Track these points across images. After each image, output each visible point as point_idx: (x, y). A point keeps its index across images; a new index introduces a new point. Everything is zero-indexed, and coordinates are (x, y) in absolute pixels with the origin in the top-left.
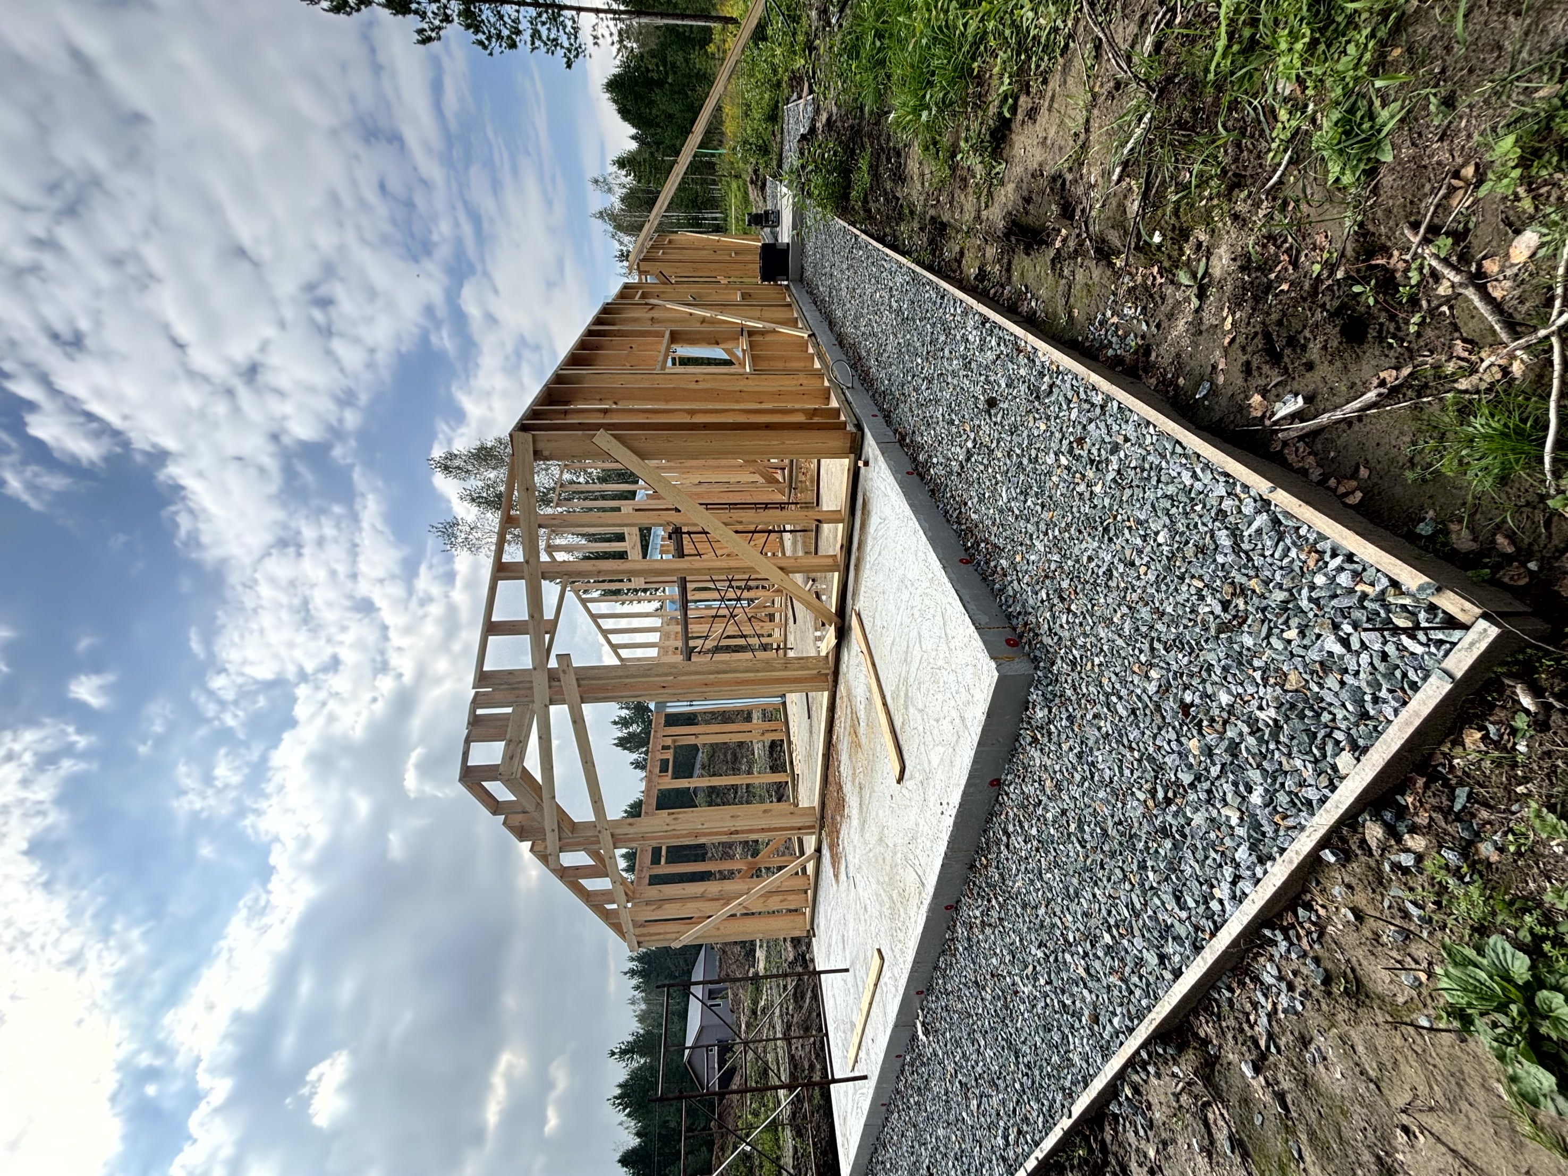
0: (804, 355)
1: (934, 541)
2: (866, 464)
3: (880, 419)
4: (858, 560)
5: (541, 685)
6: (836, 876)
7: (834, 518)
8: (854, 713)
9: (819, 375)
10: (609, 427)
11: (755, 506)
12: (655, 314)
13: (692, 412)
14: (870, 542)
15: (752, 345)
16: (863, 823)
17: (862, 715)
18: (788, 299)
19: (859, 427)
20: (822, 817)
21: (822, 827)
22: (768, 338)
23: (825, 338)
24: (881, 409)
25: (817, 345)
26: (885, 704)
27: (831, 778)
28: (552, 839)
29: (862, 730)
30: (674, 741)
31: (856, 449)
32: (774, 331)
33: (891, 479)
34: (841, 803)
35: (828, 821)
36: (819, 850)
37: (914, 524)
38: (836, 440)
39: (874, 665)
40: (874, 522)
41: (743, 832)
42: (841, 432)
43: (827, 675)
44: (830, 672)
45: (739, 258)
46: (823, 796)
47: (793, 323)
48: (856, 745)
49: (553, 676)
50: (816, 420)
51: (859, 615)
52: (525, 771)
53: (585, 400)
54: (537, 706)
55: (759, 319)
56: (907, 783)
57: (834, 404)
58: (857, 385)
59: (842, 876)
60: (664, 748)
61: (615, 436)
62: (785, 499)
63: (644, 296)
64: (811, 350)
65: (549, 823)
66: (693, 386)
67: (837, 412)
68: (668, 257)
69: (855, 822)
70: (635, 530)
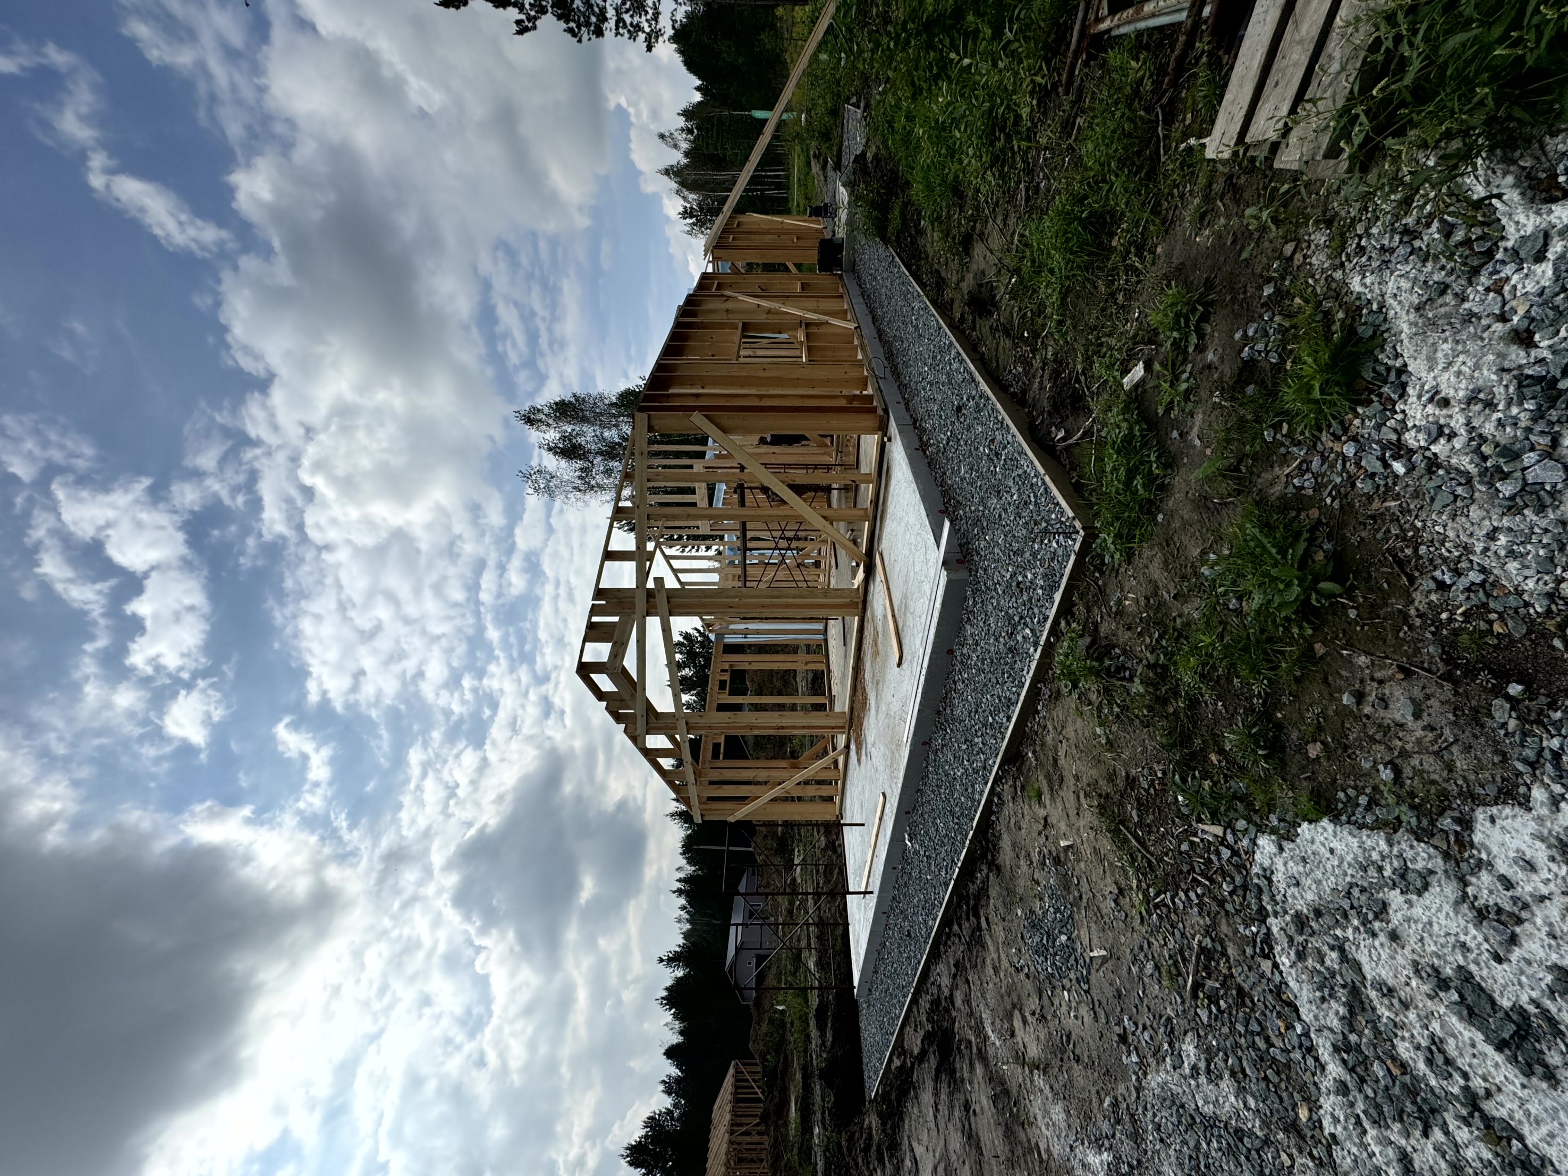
0: (849, 345)
1: (924, 498)
2: (890, 440)
3: (902, 406)
4: (883, 512)
5: (641, 602)
6: (859, 760)
7: (867, 479)
8: (875, 629)
9: (860, 364)
10: (701, 409)
11: (806, 466)
12: (729, 305)
13: (760, 397)
14: (890, 498)
15: (808, 336)
16: (877, 711)
17: (880, 629)
18: (841, 290)
19: (886, 411)
20: (851, 719)
21: (850, 727)
22: (823, 330)
23: (869, 330)
24: (904, 398)
25: (861, 337)
26: (893, 616)
27: (859, 686)
28: (641, 724)
29: (880, 640)
30: (731, 666)
31: (883, 428)
32: (827, 323)
33: (903, 453)
34: (865, 699)
35: (855, 722)
36: (847, 747)
37: (914, 486)
38: (869, 421)
39: (888, 589)
40: (893, 482)
41: (787, 728)
42: (871, 416)
43: (857, 603)
44: (860, 600)
45: (801, 243)
46: (852, 702)
47: (842, 315)
48: (876, 653)
49: (650, 594)
50: (856, 404)
51: (881, 555)
52: (624, 668)
53: (682, 384)
54: (638, 615)
55: (815, 312)
56: (904, 665)
57: (869, 391)
58: (889, 376)
59: (863, 757)
60: (722, 671)
61: (706, 416)
62: (832, 461)
63: (719, 287)
64: (856, 343)
65: (640, 710)
66: (761, 374)
67: (870, 398)
68: (738, 243)
69: (873, 712)
70: (704, 485)
